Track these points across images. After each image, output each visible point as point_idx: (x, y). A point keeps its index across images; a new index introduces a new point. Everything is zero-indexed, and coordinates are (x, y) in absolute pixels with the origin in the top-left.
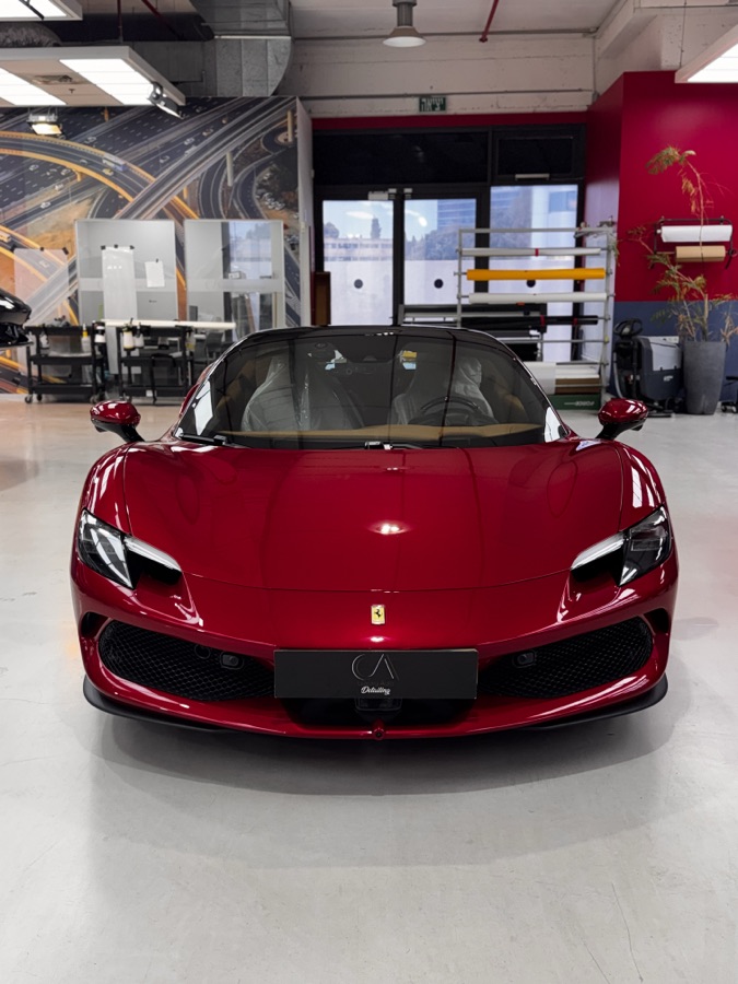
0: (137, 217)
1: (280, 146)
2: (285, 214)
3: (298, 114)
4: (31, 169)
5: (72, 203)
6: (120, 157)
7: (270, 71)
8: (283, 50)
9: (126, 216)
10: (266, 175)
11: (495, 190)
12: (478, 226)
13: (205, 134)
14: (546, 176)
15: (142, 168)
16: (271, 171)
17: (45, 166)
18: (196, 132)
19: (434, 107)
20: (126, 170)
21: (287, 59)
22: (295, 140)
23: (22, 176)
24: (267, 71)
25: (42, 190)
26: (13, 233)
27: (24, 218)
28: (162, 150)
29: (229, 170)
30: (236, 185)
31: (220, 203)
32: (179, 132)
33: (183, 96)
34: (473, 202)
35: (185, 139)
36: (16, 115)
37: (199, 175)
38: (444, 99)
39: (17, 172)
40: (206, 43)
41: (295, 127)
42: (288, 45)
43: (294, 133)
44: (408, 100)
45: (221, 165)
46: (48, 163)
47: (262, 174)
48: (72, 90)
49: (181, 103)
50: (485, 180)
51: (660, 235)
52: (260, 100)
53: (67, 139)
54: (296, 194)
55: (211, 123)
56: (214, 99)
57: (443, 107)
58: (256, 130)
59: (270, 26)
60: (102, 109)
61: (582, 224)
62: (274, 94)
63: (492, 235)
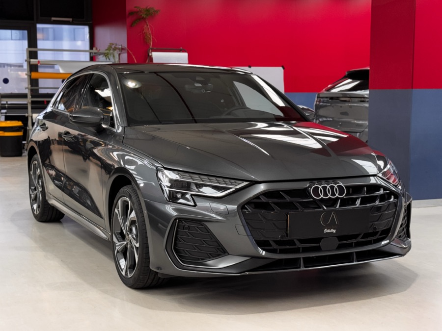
11: (39, 26)
12: (30, 45)
14: (70, 19)
34: (26, 32)
50: (33, 19)
51: (152, 55)
61: (94, 49)
63: (39, 52)
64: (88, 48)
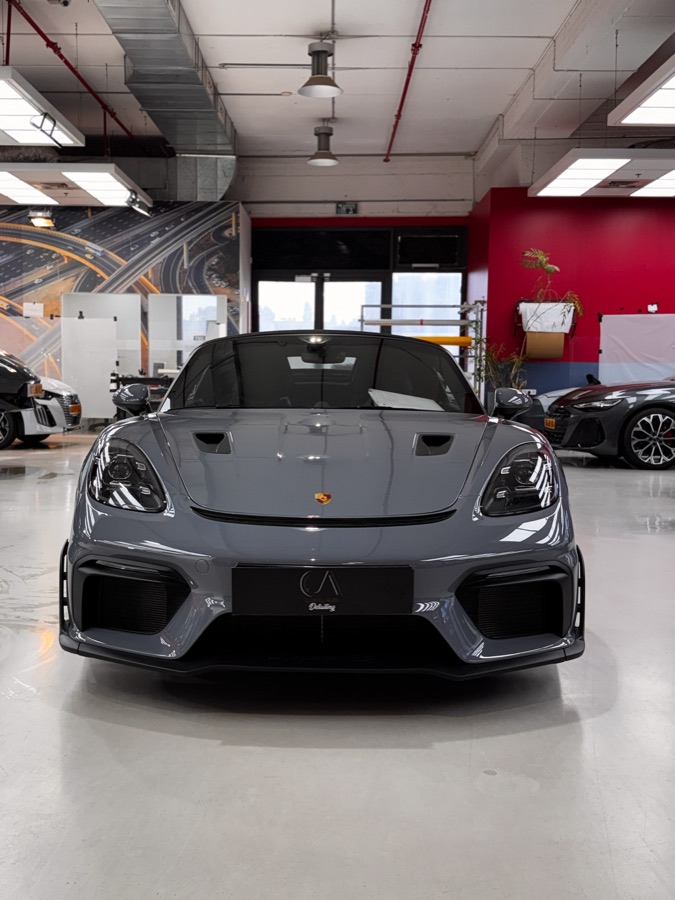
0: (111, 292)
1: (226, 239)
2: (228, 291)
3: (240, 215)
4: (28, 252)
5: (60, 280)
6: (99, 245)
7: (219, 182)
8: (229, 166)
9: (102, 291)
10: (214, 260)
11: (397, 277)
13: (167, 229)
14: (436, 265)
15: (116, 254)
16: (218, 258)
17: (39, 251)
18: (161, 227)
19: (348, 211)
20: (104, 256)
21: (232, 173)
22: (238, 235)
23: (21, 258)
24: (216, 182)
25: (36, 269)
26: (11, 302)
27: (21, 291)
28: (133, 240)
29: (185, 256)
30: (191, 268)
31: (178, 281)
32: (147, 227)
33: (151, 200)
34: (378, 285)
35: (151, 232)
36: (19, 212)
37: (161, 260)
38: (356, 205)
39: (16, 255)
40: (170, 160)
41: (237, 225)
42: (234, 163)
43: (237, 229)
44: (328, 205)
45: (180, 252)
46: (42, 248)
47: (210, 260)
48: (66, 194)
49: (150, 205)
50: (388, 267)
51: (518, 311)
52: (211, 203)
53: (58, 230)
54: (238, 276)
55: (173, 221)
56: (175, 203)
57: (355, 211)
58: (206, 227)
59: (219, 148)
60: (87, 208)
61: (465, 303)
62: (222, 199)
63: (394, 310)
64: (459, 303)
